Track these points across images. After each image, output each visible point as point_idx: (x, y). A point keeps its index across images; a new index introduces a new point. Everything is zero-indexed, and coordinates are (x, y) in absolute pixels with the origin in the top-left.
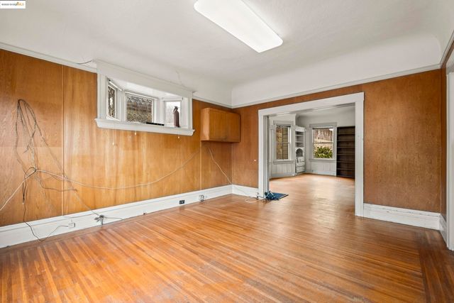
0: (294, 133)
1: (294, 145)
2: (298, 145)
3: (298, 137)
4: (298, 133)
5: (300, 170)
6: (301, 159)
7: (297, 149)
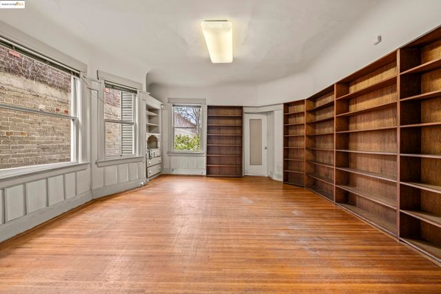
0: (145, 108)
1: (144, 128)
2: (150, 128)
3: (150, 117)
4: (150, 109)
5: (153, 171)
6: (155, 152)
7: (148, 135)
